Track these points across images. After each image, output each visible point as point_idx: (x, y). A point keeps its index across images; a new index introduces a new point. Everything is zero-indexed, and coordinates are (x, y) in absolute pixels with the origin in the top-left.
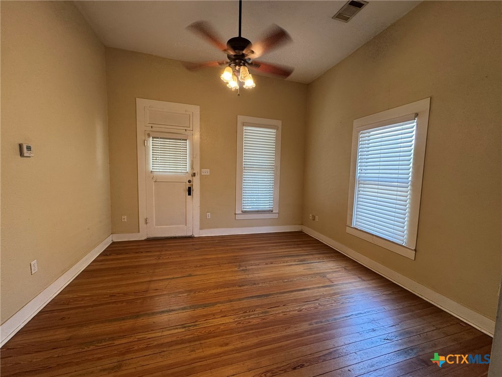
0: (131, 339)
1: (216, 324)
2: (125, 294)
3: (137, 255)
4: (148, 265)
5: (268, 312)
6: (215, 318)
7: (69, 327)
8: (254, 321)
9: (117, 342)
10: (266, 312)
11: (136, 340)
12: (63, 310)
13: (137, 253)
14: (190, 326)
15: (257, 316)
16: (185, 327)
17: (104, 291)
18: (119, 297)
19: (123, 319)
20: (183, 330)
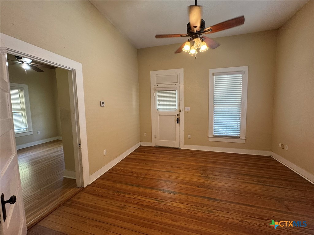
0: (132, 197)
1: (174, 206)
2: (137, 173)
3: (148, 154)
4: (152, 161)
5: (213, 212)
6: (175, 202)
7: (113, 182)
8: (200, 214)
9: (126, 196)
10: (210, 211)
11: (134, 198)
12: (113, 173)
13: (149, 153)
14: (160, 201)
15: (203, 211)
16: (157, 201)
17: (130, 169)
18: (134, 174)
19: (132, 185)
20: (155, 202)
